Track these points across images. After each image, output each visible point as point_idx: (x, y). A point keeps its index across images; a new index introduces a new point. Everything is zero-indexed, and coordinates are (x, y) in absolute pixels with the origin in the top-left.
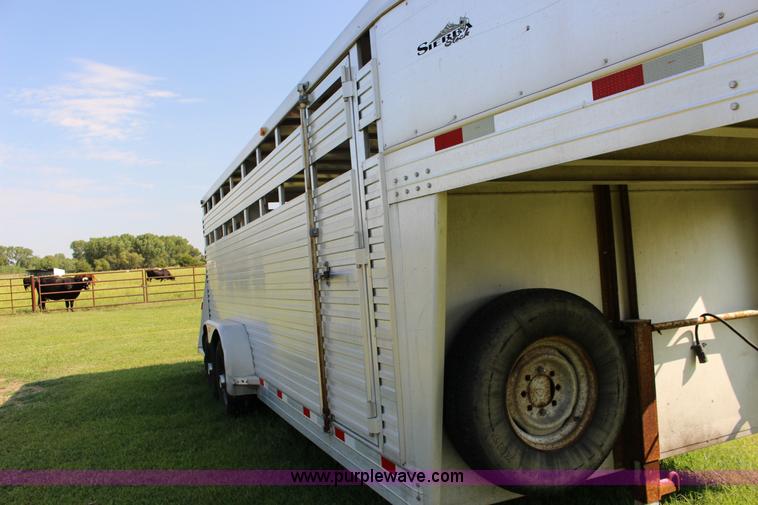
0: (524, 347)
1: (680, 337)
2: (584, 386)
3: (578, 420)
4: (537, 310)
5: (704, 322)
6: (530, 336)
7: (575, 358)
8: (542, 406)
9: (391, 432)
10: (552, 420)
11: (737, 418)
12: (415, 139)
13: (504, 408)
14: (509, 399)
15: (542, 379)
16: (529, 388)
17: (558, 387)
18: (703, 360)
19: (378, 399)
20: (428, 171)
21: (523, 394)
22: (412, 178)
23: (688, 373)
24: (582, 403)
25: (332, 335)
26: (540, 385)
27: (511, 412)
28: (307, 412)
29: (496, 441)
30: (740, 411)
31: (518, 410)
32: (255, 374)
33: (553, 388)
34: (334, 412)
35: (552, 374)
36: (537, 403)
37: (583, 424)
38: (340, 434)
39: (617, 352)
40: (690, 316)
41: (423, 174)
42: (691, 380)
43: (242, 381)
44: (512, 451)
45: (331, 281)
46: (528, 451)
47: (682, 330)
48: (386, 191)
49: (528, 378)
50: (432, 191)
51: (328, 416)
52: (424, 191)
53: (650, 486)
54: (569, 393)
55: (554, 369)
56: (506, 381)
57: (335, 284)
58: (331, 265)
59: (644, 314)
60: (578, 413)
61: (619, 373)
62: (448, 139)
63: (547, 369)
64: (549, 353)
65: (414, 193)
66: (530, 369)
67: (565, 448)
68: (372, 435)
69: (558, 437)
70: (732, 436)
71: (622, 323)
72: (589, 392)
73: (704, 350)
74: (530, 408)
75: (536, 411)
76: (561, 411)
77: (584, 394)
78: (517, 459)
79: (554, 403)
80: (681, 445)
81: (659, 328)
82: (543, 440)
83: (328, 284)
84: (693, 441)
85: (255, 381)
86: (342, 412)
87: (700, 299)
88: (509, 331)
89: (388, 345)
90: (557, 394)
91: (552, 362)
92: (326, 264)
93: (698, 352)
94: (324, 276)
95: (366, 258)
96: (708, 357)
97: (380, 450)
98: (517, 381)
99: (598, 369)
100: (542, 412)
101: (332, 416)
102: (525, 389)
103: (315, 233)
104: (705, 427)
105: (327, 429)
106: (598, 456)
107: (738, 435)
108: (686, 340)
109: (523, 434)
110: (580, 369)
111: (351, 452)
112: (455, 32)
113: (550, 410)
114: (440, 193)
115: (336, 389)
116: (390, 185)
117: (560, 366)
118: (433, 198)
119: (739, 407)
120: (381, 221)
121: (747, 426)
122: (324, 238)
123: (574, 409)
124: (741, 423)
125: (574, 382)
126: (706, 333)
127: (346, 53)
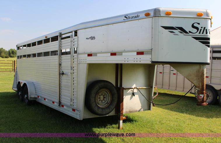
0: (99, 90)
1: (130, 91)
2: (110, 98)
3: (108, 103)
4: (102, 84)
5: (135, 88)
6: (100, 88)
7: (108, 93)
8: (102, 100)
9: (75, 104)
10: (103, 103)
11: (141, 108)
12: (84, 53)
13: (95, 100)
14: (96, 98)
15: (102, 96)
16: (100, 97)
17: (105, 98)
18: (134, 96)
19: (72, 98)
20: (86, 59)
21: (99, 98)
22: (83, 60)
23: (131, 98)
24: (109, 101)
25: (62, 86)
26: (102, 97)
27: (96, 101)
28: (53, 102)
29: (93, 105)
30: (141, 107)
31: (98, 101)
32: (36, 95)
33: (104, 98)
34: (61, 102)
35: (104, 95)
36: (101, 100)
37: (109, 104)
38: (63, 106)
39: (116, 92)
40: (132, 87)
41: (85, 59)
42: (132, 99)
43: (33, 96)
44: (96, 107)
45: (64, 75)
46: (99, 107)
47: (131, 90)
48: (78, 61)
49: (100, 95)
50: (86, 63)
51: (60, 103)
52: (85, 62)
53: (121, 117)
54: (107, 99)
55: (105, 94)
56: (96, 95)
57: (64, 76)
58: (64, 72)
59: (123, 86)
60: (108, 102)
61: (116, 96)
62: (90, 55)
63: (103, 94)
64: (104, 91)
65: (83, 62)
66: (100, 94)
67: (105, 108)
68: (71, 105)
69: (104, 106)
70: (139, 111)
71: (118, 88)
72: (110, 99)
73: (134, 94)
74: (100, 101)
75: (101, 101)
76: (105, 102)
77: (109, 99)
78: (97, 108)
79: (104, 100)
80: (129, 111)
81: (125, 89)
82: (102, 106)
83: (63, 75)
84: (131, 111)
85: (36, 96)
86: (63, 101)
87: (135, 84)
88: (97, 87)
89: (76, 88)
90: (105, 99)
91: (105, 93)
92: (63, 71)
93: (133, 94)
94: (62, 74)
95: (72, 71)
96: (135, 95)
97: (72, 108)
98: (98, 96)
99: (112, 95)
100: (102, 102)
101: (61, 103)
102: (99, 97)
103: (60, 65)
104: (134, 109)
105: (59, 105)
106: (111, 110)
107: (140, 111)
108: (131, 92)
109: (98, 105)
110: (109, 95)
111: (65, 109)
112: (93, 38)
113: (103, 101)
114: (88, 64)
115: (62, 97)
116: (79, 60)
117: (106, 94)
118: (86, 64)
119: (141, 105)
120: (76, 66)
121: (142, 109)
122: (62, 66)
123: (108, 101)
124: (141, 109)
125: (108, 97)
126: (135, 91)
127: (72, 32)
